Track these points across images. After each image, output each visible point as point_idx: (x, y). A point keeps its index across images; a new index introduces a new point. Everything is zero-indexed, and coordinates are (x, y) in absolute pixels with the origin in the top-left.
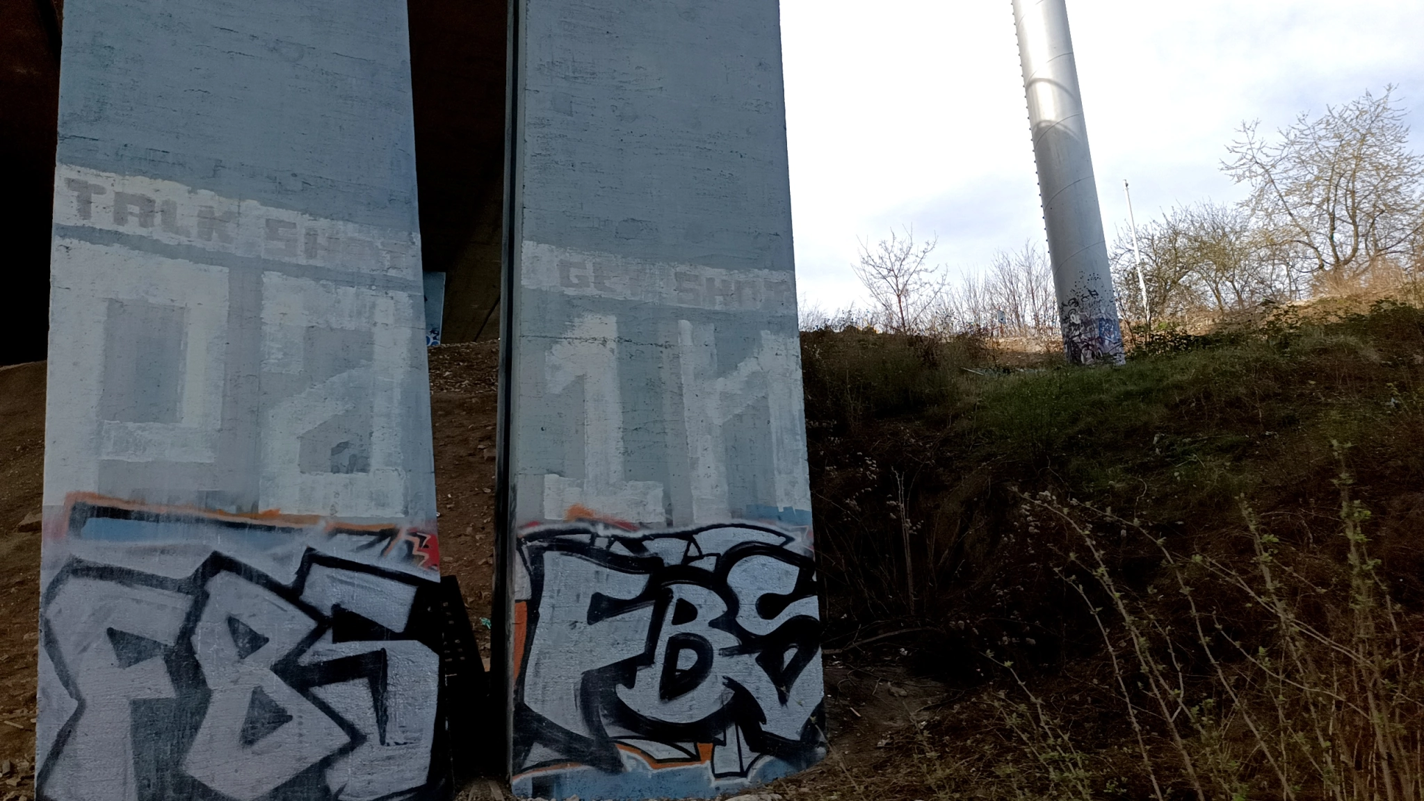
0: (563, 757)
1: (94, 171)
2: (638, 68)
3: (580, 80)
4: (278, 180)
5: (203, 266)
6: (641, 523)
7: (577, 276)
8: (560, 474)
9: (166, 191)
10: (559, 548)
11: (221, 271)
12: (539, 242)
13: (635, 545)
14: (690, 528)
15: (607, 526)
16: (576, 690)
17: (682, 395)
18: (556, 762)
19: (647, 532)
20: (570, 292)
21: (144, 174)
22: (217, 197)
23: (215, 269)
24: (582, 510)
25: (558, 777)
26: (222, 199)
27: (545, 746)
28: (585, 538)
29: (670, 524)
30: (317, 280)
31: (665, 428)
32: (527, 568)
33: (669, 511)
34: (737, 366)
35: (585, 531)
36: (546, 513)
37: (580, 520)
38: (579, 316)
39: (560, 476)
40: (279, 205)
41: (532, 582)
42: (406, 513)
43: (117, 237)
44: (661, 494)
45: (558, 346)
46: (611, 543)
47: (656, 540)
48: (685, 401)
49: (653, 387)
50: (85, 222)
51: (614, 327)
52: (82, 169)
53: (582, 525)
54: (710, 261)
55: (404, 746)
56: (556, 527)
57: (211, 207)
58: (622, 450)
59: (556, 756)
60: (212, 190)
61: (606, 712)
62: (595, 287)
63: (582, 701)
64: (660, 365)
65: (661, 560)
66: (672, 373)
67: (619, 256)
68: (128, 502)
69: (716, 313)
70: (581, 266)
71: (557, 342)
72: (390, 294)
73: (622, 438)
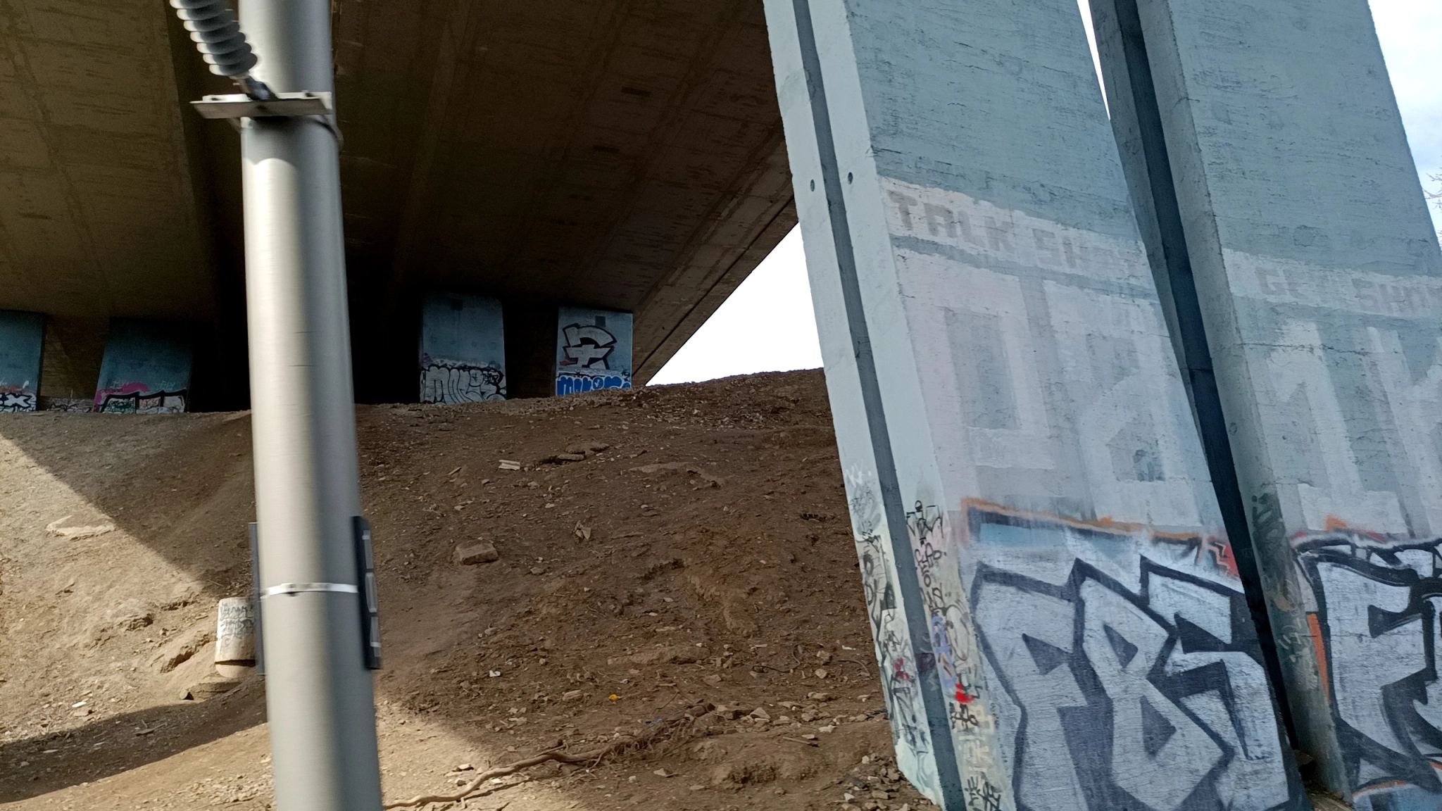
0: (1389, 775)
1: (905, 183)
2: (1273, 76)
3: (1229, 89)
4: (1032, 191)
5: (1001, 275)
6: (1388, 534)
7: (1273, 283)
8: (1310, 483)
9: (960, 202)
10: (1329, 560)
11: (1013, 280)
12: (1235, 250)
13: (1389, 555)
14: (1431, 539)
15: (1362, 537)
16: (1380, 705)
17: (1388, 403)
18: (1385, 779)
19: (1396, 544)
20: (1272, 299)
21: (939, 185)
22: (994, 208)
23: (1008, 278)
24: (1336, 521)
25: (1390, 795)
26: (998, 209)
27: (1371, 763)
28: (1345, 549)
29: (1412, 535)
30: (1082, 288)
31: (1383, 437)
32: (1307, 579)
33: (1408, 522)
34: (1426, 374)
35: (1345, 543)
36: (1308, 524)
37: (1338, 530)
38: (1285, 323)
39: (1311, 485)
40: (1039, 216)
41: (1315, 593)
42: (1202, 522)
43: (934, 247)
44: (1397, 505)
45: (1275, 353)
46: (1369, 556)
47: (1406, 551)
48: (1392, 409)
49: (1362, 394)
50: (909, 232)
51: (1316, 335)
52: (896, 181)
53: (1341, 536)
54: (1377, 266)
55: (1262, 760)
56: (1320, 537)
57: (992, 218)
58: (1354, 459)
59: (1382, 773)
60: (989, 201)
61: (1412, 729)
62: (1291, 294)
63: (1389, 716)
64: (1363, 373)
65: (1415, 573)
66: (1375, 381)
67: (1303, 263)
68: (1004, 508)
69: (1396, 320)
70: (1275, 273)
71: (1274, 350)
72: (1137, 302)
73: (1351, 447)
